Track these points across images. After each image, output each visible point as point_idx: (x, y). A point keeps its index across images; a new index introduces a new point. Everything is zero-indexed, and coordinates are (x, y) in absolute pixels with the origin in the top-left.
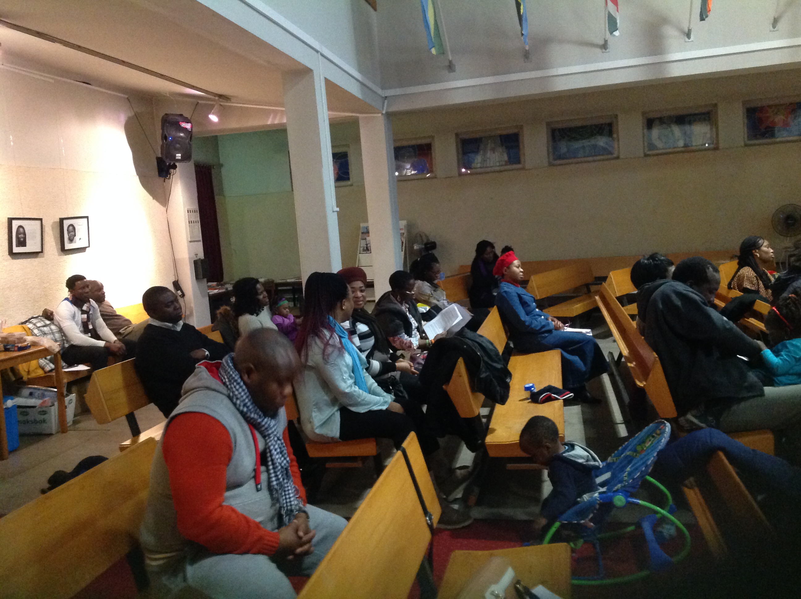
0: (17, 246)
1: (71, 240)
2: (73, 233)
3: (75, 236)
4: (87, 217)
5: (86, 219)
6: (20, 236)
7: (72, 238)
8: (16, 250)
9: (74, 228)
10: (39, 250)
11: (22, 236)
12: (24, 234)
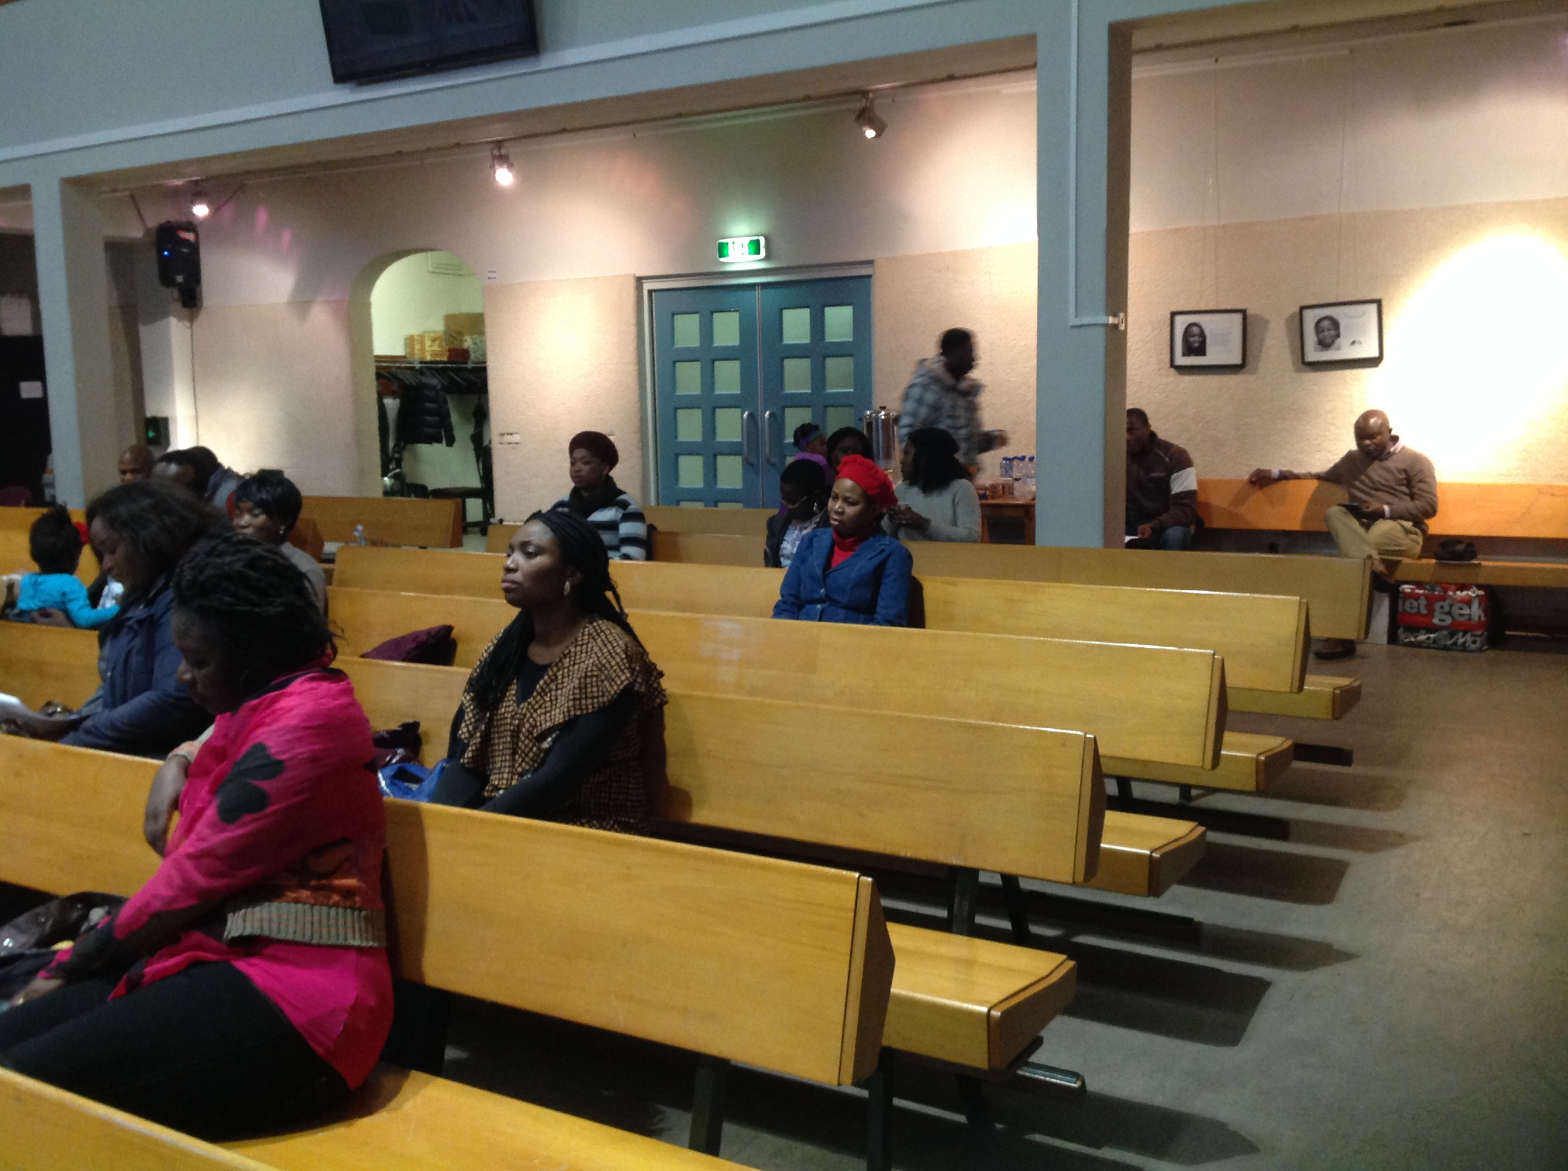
0: (1184, 355)
1: (1324, 344)
2: (1333, 332)
3: (1338, 336)
4: (1379, 302)
5: (1374, 307)
6: (1192, 339)
7: (1328, 341)
8: (1181, 360)
9: (1335, 324)
10: (1238, 360)
11: (1196, 339)
12: (1202, 334)
